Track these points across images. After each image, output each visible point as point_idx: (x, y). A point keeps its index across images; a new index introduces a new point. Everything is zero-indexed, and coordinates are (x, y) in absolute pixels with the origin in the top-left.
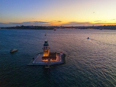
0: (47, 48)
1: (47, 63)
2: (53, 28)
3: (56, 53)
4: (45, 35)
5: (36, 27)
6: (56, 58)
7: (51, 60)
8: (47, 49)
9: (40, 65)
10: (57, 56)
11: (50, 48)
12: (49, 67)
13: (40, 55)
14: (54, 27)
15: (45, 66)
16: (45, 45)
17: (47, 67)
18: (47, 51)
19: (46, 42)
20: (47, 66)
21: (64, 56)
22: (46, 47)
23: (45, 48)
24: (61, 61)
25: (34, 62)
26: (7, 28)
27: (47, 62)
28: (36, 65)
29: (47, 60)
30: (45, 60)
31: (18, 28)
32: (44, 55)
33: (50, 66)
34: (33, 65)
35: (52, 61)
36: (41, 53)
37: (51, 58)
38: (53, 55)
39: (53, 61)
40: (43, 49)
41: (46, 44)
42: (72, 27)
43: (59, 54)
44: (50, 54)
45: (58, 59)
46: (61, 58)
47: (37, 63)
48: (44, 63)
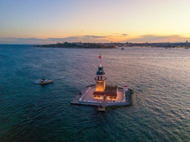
0: (101, 78)
1: (100, 102)
3: (116, 87)
4: (100, 57)
5: (85, 44)
6: (115, 95)
7: (108, 98)
8: (101, 80)
9: (91, 104)
10: (118, 93)
11: (106, 79)
12: (104, 110)
13: (90, 88)
14: (115, 44)
15: (97, 107)
16: (98, 73)
17: (100, 109)
18: (103, 83)
19: (100, 69)
20: (101, 107)
21: (130, 93)
22: (100, 76)
23: (98, 78)
24: (124, 100)
25: (80, 100)
26: (45, 46)
27: (101, 100)
28: (84, 103)
29: (101, 98)
30: (98, 98)
32: (97, 90)
33: (106, 108)
34: (79, 103)
35: (109, 101)
36: (92, 86)
37: (107, 95)
38: (111, 91)
40: (95, 79)
41: (100, 72)
42: (147, 45)
43: (122, 89)
44: (107, 88)
45: (120, 98)
46: (124, 95)
47: (85, 101)
48: (96, 102)
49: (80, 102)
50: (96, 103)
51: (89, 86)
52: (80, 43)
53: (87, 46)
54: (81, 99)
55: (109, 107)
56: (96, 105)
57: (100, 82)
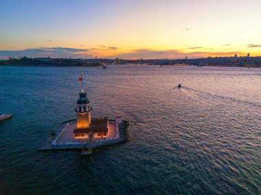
0: (85, 108)
1: (85, 143)
2: (97, 63)
3: (105, 120)
4: (81, 79)
5: (57, 60)
6: (106, 130)
7: (96, 136)
8: (84, 112)
9: (70, 148)
10: (108, 127)
11: (92, 109)
12: (90, 152)
13: (68, 124)
14: (101, 60)
15: (81, 149)
16: (79, 102)
17: (85, 153)
18: (87, 116)
19: (82, 95)
20: (86, 149)
21: (124, 126)
22: (82, 105)
23: (80, 110)
24: (118, 136)
25: (54, 143)
27: (86, 140)
28: (59, 148)
29: (86, 137)
30: (82, 137)
31: (13, 62)
32: (79, 126)
33: (94, 149)
34: (51, 148)
35: (97, 139)
36: (71, 121)
37: (94, 132)
38: (99, 125)
39: (100, 137)
40: (76, 110)
41: (83, 100)
42: (142, 62)
43: (114, 121)
44: (94, 121)
45: (111, 134)
46: (117, 129)
47: (61, 144)
48: (79, 143)
49: (53, 146)
50: (79, 145)
51: (66, 122)
52: (49, 58)
53: (59, 63)
54: (55, 141)
55: (98, 148)
56: (79, 147)
57: (83, 114)
